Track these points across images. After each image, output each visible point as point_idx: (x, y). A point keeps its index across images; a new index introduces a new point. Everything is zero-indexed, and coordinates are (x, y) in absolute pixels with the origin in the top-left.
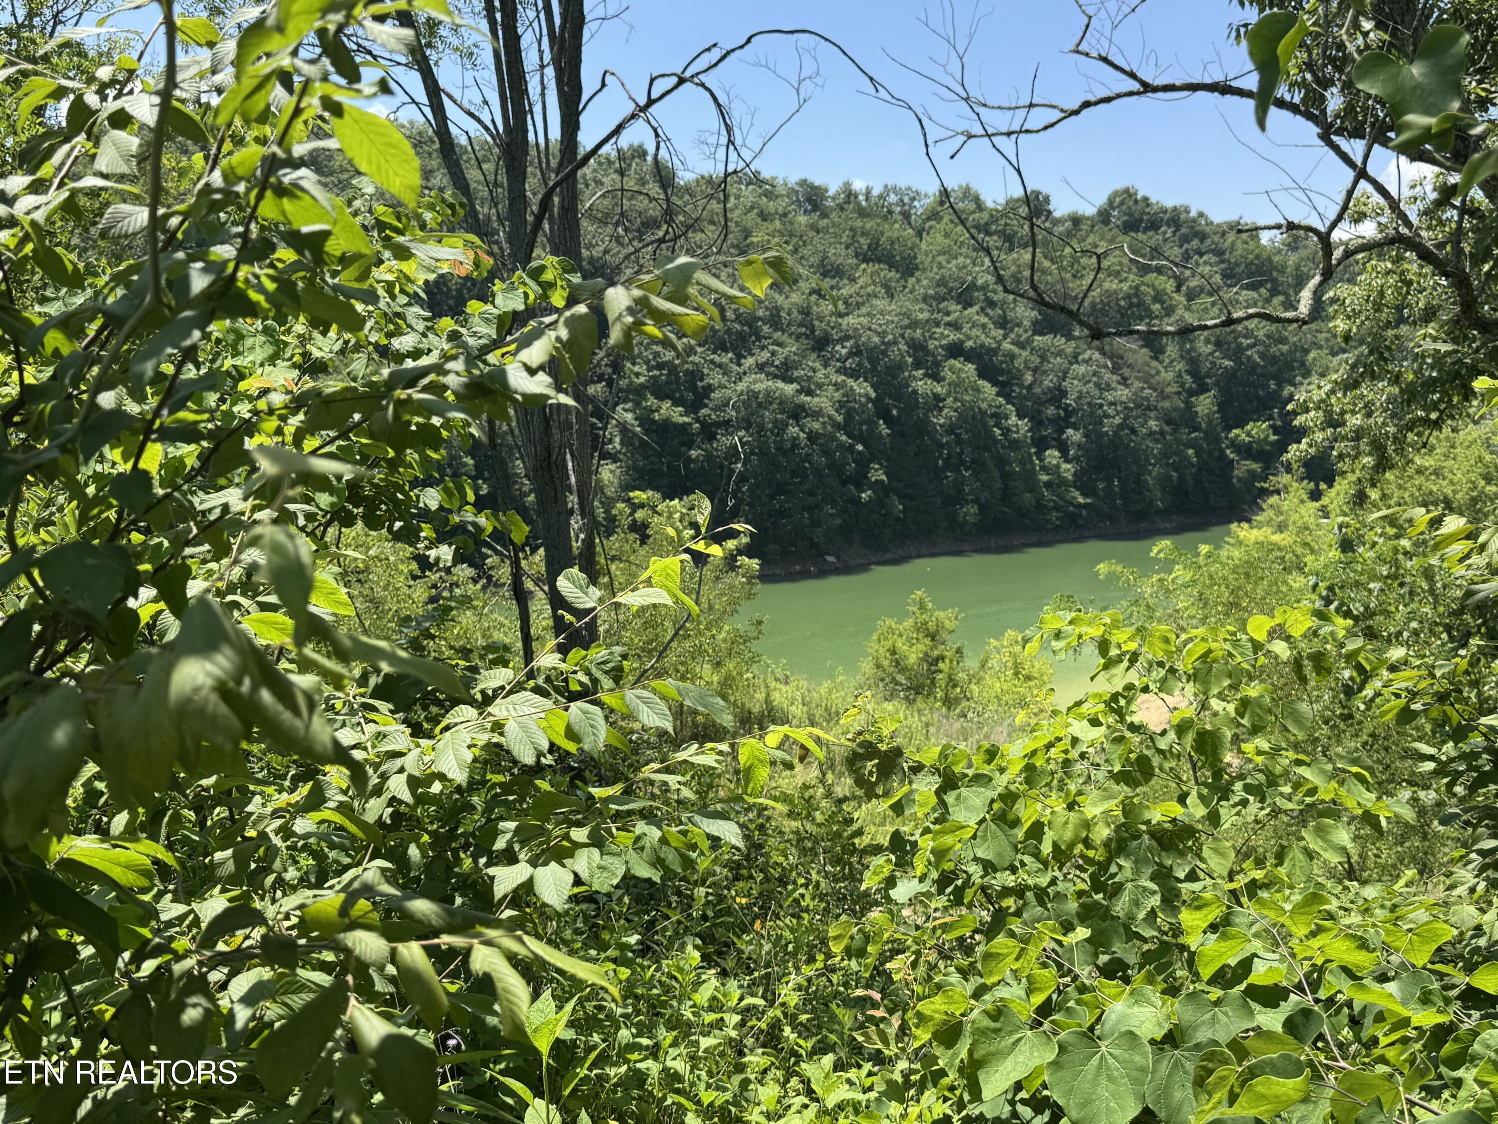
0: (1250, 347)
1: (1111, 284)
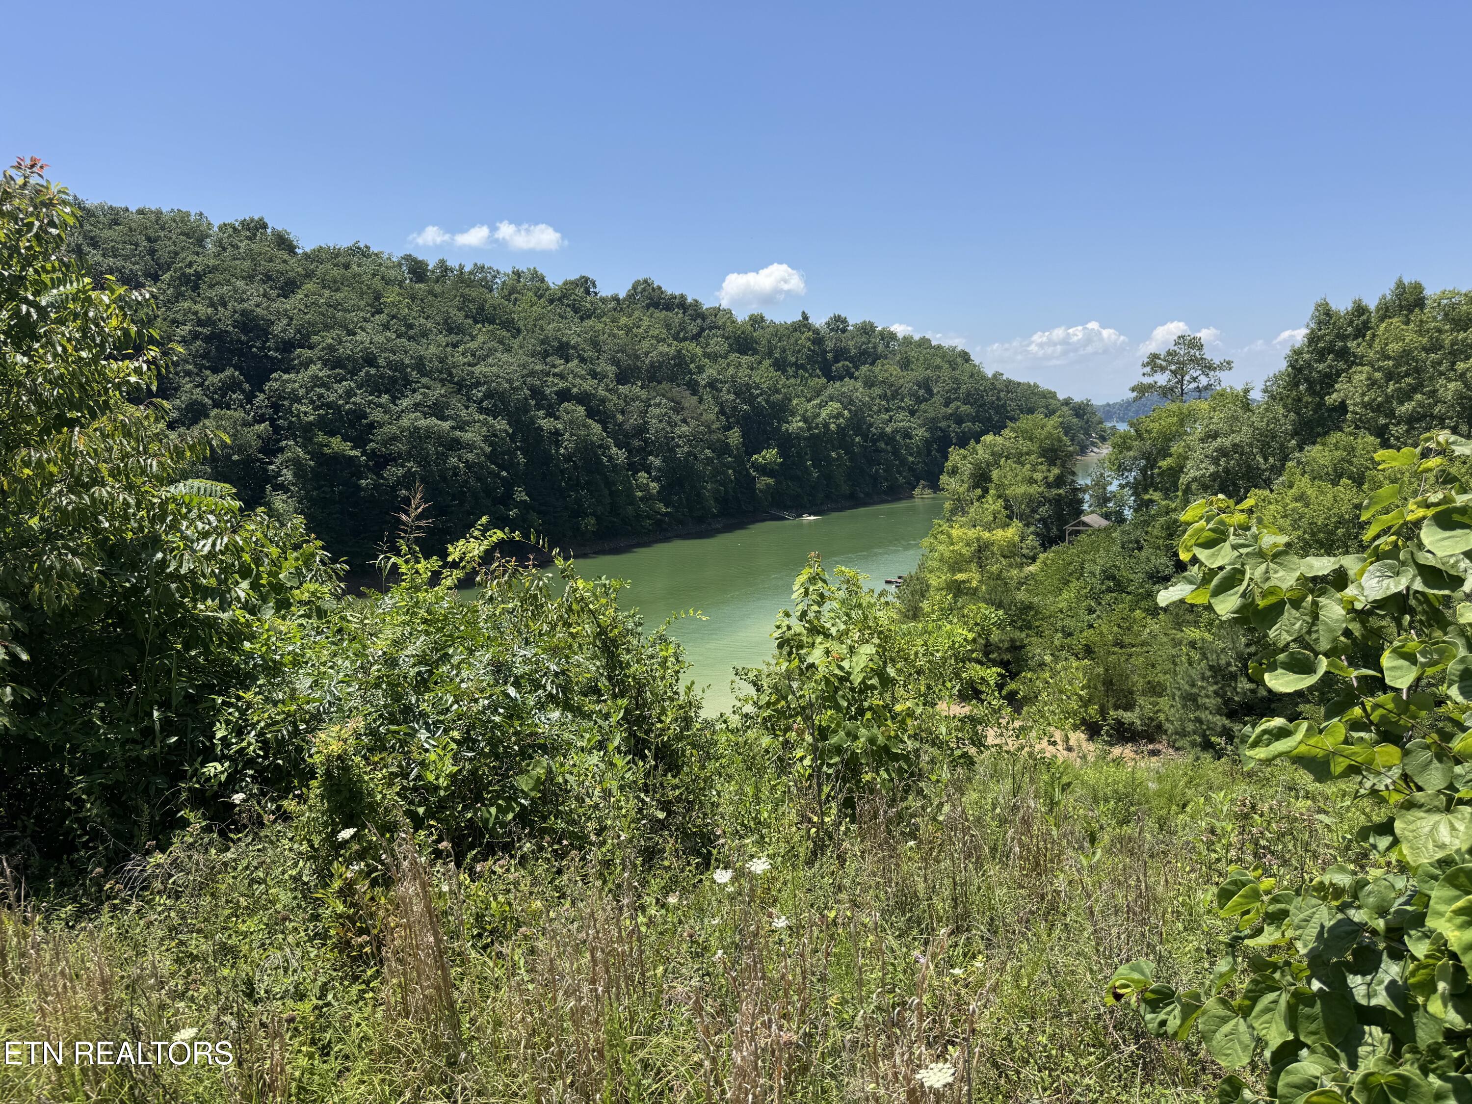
0: (758, 396)
1: (663, 348)
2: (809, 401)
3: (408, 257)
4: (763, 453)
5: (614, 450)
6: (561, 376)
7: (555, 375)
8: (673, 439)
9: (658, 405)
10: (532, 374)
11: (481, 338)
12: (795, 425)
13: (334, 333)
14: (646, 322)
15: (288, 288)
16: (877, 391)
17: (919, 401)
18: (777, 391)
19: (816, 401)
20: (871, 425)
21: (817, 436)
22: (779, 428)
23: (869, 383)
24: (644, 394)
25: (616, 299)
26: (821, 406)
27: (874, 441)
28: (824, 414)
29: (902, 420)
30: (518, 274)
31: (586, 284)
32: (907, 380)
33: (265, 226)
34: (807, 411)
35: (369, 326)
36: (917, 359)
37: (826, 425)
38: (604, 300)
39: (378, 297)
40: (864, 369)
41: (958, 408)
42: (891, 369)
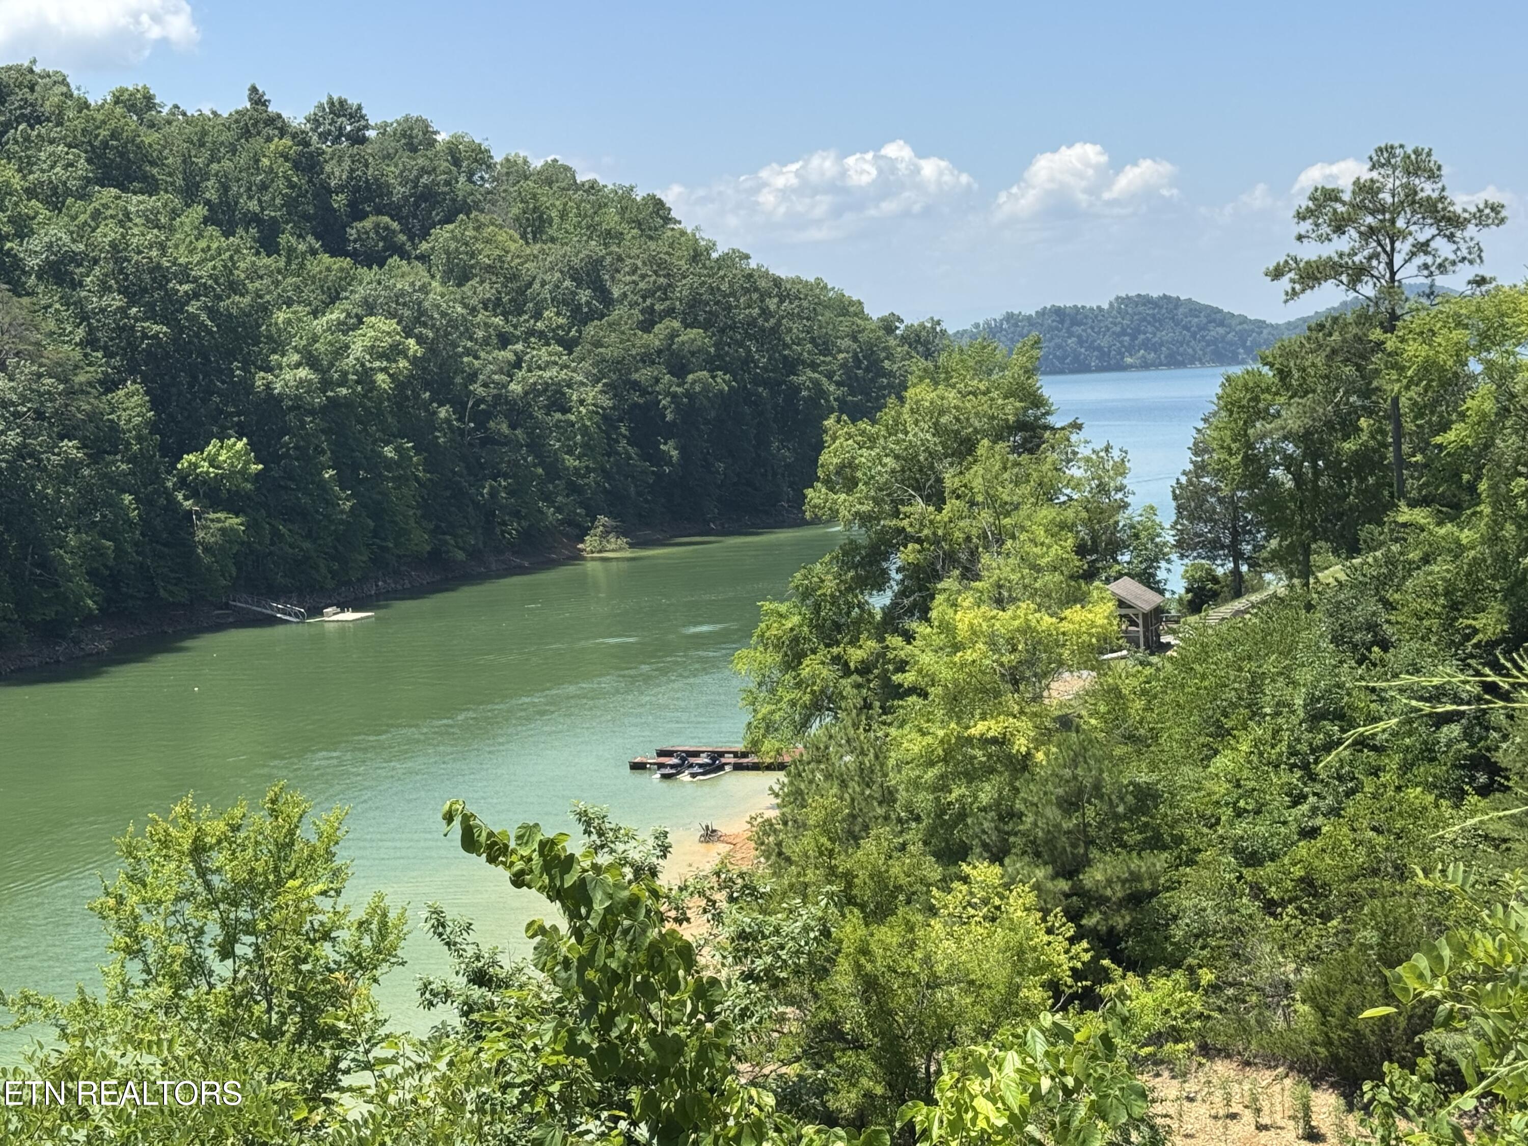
0: (188, 298)
2: (315, 314)
4: (211, 449)
12: (288, 375)
16: (481, 291)
17: (580, 317)
18: (235, 287)
19: (335, 315)
20: (473, 377)
21: (345, 405)
22: (247, 386)
23: (458, 272)
26: (346, 327)
27: (482, 418)
28: (358, 345)
29: (546, 365)
32: (545, 265)
34: (315, 339)
36: (563, 215)
37: (365, 376)
40: (442, 235)
41: (673, 335)
42: (502, 237)
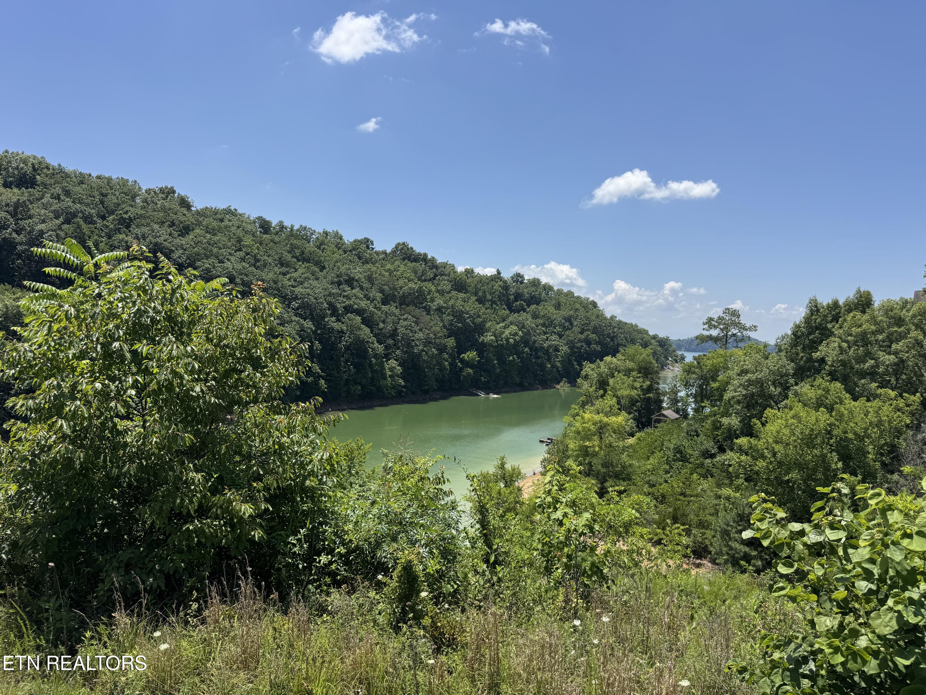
0: (467, 318)
1: (411, 285)
2: (498, 324)
3: (260, 218)
4: (468, 353)
5: (376, 345)
6: (348, 297)
7: (344, 296)
8: (413, 340)
9: (406, 319)
10: (330, 295)
11: (300, 271)
12: (488, 338)
13: (211, 261)
14: (402, 268)
15: (185, 230)
16: (540, 321)
17: (565, 329)
18: (479, 316)
19: (502, 325)
20: (535, 342)
21: (502, 345)
22: (478, 340)
23: (535, 316)
24: (397, 312)
25: (384, 253)
26: (505, 327)
27: (536, 352)
28: (507, 332)
29: (554, 340)
30: (326, 233)
31: (367, 242)
32: (558, 316)
33: (174, 192)
34: (496, 330)
35: (232, 259)
36: (565, 304)
37: (507, 339)
38: (377, 253)
39: (239, 240)
40: (533, 307)
41: (588, 336)
42: (549, 308)
